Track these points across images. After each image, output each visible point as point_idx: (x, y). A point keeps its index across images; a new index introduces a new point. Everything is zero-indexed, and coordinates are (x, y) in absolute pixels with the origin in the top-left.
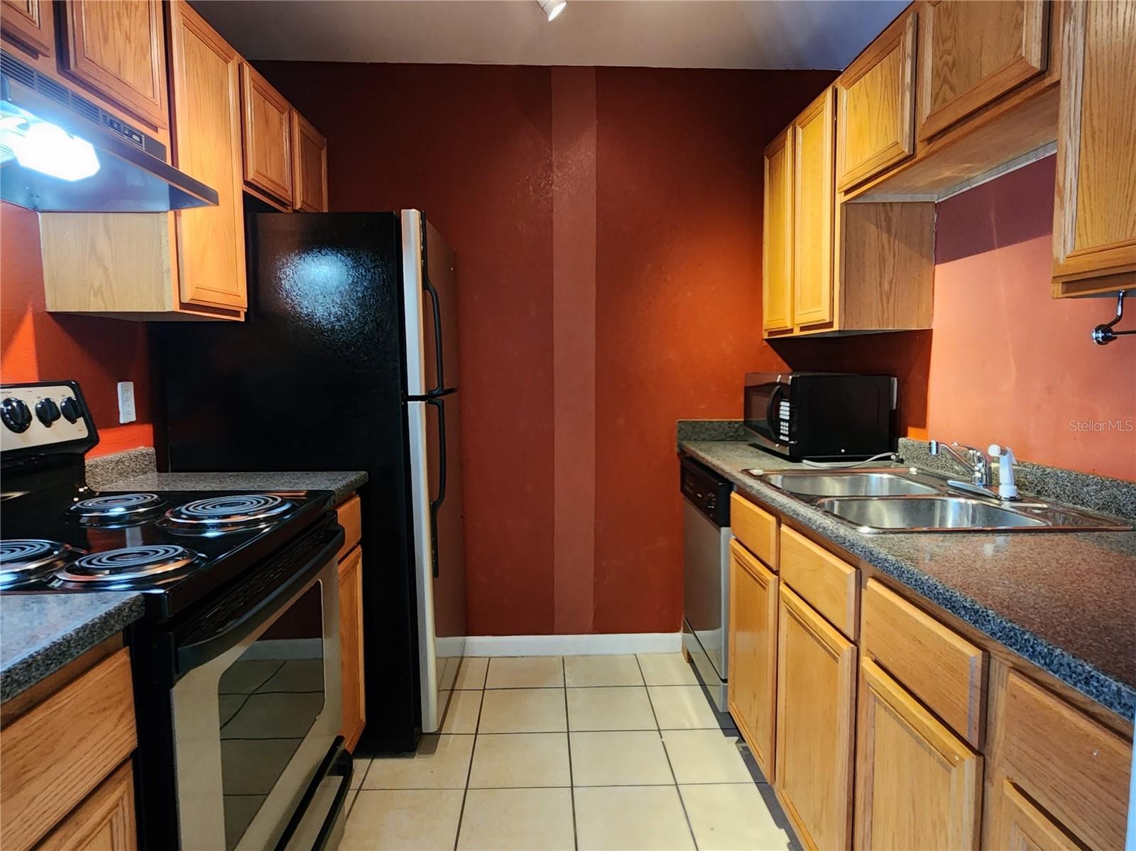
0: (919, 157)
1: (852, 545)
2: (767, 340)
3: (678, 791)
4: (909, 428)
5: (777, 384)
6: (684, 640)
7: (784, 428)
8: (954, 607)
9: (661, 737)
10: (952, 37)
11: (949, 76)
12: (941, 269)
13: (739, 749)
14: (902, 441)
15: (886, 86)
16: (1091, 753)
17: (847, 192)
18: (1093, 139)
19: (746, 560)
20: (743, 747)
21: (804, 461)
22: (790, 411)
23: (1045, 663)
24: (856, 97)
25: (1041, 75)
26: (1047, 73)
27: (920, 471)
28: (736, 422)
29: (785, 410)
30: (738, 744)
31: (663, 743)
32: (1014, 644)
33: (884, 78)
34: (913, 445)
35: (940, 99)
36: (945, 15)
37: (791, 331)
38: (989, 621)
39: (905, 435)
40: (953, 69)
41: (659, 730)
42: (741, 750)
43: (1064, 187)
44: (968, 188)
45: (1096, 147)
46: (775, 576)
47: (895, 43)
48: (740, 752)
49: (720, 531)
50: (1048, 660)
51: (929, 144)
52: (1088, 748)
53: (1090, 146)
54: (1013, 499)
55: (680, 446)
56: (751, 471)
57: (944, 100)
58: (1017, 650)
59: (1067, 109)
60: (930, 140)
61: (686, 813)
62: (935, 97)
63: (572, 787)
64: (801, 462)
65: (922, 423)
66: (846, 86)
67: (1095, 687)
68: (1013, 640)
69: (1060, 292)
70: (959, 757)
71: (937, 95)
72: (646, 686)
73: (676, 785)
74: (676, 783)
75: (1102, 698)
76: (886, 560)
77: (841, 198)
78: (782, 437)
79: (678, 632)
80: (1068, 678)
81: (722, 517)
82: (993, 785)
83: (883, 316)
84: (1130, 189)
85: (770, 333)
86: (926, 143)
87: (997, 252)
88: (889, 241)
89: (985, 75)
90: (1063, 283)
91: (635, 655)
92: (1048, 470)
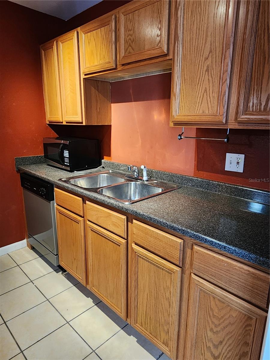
0: (118, 69)
1: (127, 210)
2: (48, 124)
3: (49, 302)
4: (104, 156)
5: (61, 144)
6: (27, 241)
7: (67, 160)
8: (174, 229)
9: (34, 284)
10: (132, 30)
11: (131, 44)
12: (113, 105)
13: (63, 276)
14: (103, 161)
15: (103, 39)
16: (224, 265)
17: (85, 75)
18: (185, 81)
19: (66, 213)
20: (65, 275)
21: (75, 171)
22: (69, 154)
23: (210, 244)
24: (89, 39)
25: (166, 55)
26: (168, 55)
27: (112, 171)
28: (39, 156)
29: (66, 154)
30: (63, 274)
31: (35, 285)
32: (199, 239)
33: (102, 36)
34: (107, 162)
35: (128, 51)
36: (129, 21)
37: (62, 123)
38: (189, 233)
39: (103, 159)
40: (133, 42)
41: (32, 281)
42: (65, 276)
43: (176, 94)
44: (123, 80)
45: (186, 84)
46: (83, 219)
47: (107, 24)
48: (65, 277)
49: (50, 203)
50: (211, 243)
51: (122, 66)
52: (223, 264)
53: (184, 83)
54: (147, 181)
55: (17, 168)
56: (62, 179)
57: (130, 53)
58: (200, 241)
59: (177, 70)
60: (123, 65)
61: (56, 309)
62: (126, 51)
63: (5, 323)
64: (74, 172)
65: (109, 155)
66: (84, 32)
67: (227, 249)
68: (198, 238)
69: (173, 125)
70: (176, 270)
71: (127, 49)
72: (18, 265)
73: (48, 300)
74: (47, 299)
75: (229, 252)
76: (143, 215)
77: (83, 76)
78: (65, 163)
79: (25, 239)
80: (218, 247)
81: (50, 197)
82: (185, 275)
83: (98, 120)
84: (196, 100)
85: (50, 122)
86: (121, 66)
87: (133, 103)
88: (98, 94)
89: (146, 48)
90: (174, 123)
91: (8, 254)
92: (153, 171)
